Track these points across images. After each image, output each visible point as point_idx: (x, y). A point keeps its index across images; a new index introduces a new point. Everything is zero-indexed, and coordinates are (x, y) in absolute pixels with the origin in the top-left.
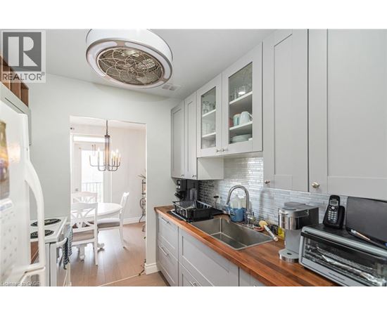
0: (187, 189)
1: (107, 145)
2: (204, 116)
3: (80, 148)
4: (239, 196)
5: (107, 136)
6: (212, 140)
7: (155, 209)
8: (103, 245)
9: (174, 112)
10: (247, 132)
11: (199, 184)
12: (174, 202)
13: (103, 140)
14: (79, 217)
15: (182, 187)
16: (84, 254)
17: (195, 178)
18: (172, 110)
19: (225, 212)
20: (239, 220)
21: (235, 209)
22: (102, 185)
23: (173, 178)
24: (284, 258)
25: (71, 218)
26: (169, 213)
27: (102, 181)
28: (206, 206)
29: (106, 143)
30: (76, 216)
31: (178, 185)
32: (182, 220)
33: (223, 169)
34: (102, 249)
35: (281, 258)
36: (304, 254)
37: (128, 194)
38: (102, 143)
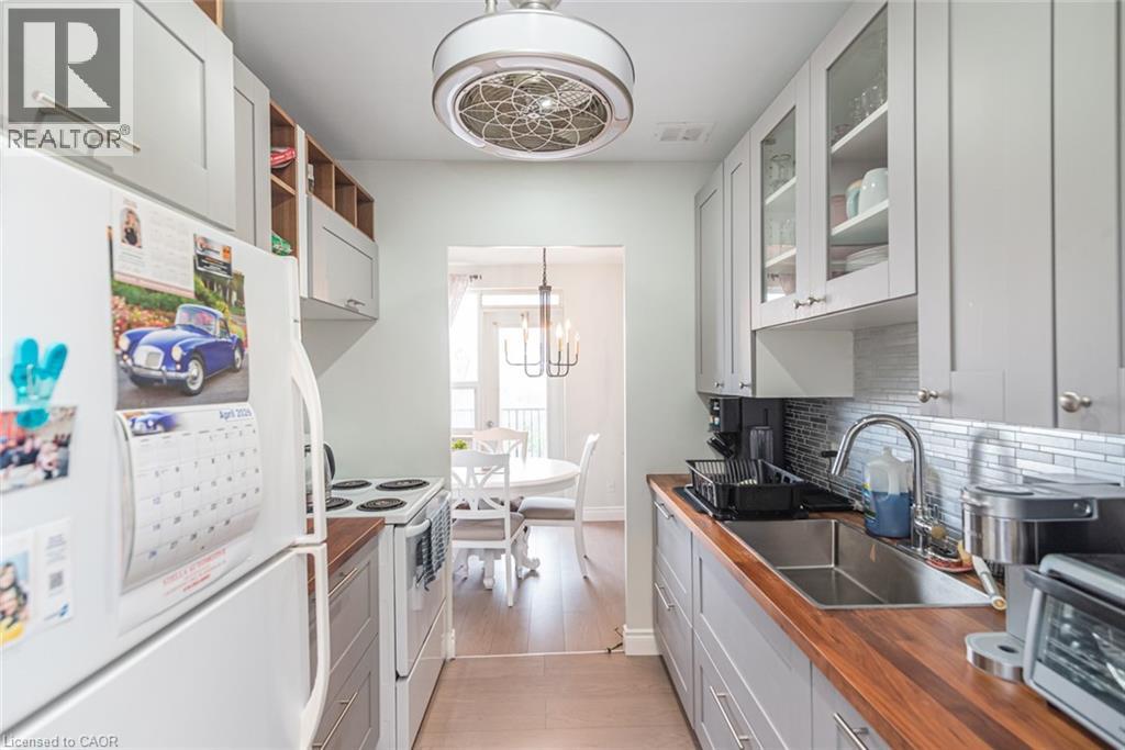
0: (740, 426)
1: (545, 311)
2: (768, 201)
3: (495, 324)
4: (894, 452)
5: (545, 289)
6: (788, 274)
7: (649, 478)
8: (537, 562)
9: (701, 204)
10: (874, 238)
11: (784, 413)
12: (692, 463)
13: (535, 300)
14: (472, 485)
15: (725, 420)
16: (492, 577)
17: (747, 393)
18: (697, 198)
19: (857, 504)
20: (895, 532)
21: (875, 494)
22: (544, 414)
23: (699, 393)
24: (982, 661)
25: (454, 481)
26: (679, 491)
27: (545, 406)
28: (787, 479)
29: (542, 307)
30: (464, 480)
31: (715, 414)
32: (703, 512)
33: (851, 362)
34: (533, 573)
35: (970, 658)
36: (1044, 652)
37: (598, 435)
38: (534, 307)
